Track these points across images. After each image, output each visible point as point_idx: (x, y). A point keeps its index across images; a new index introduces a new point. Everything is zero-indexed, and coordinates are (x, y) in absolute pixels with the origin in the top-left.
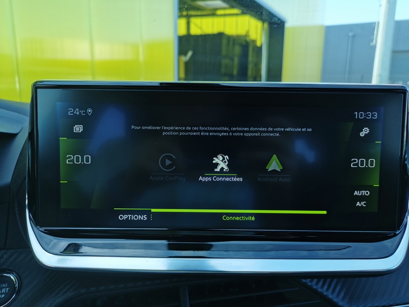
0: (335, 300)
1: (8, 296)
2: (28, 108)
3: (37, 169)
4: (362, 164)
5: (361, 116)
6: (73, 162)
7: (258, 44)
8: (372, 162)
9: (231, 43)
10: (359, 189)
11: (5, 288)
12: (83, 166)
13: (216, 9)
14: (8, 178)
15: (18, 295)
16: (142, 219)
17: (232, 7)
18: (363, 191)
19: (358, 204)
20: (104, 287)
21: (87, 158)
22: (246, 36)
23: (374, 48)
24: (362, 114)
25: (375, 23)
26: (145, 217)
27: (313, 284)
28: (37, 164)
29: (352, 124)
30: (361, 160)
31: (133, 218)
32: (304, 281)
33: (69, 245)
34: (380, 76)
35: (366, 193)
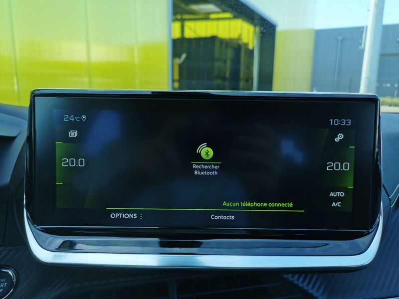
0: (316, 295)
1: (6, 291)
2: (27, 112)
3: (35, 171)
4: (337, 167)
5: (336, 123)
6: (69, 165)
7: (251, 47)
8: (346, 165)
9: (224, 46)
10: (335, 191)
11: (4, 282)
12: (77, 169)
13: (209, 13)
14: (7, 179)
15: (15, 289)
16: (132, 217)
17: (224, 11)
18: (338, 193)
19: (334, 204)
21: (82, 161)
22: (239, 39)
23: (363, 51)
24: (336, 121)
25: (363, 27)
26: (135, 216)
27: (294, 279)
28: (35, 167)
29: (327, 130)
30: (336, 164)
31: (124, 216)
32: (285, 276)
33: (64, 242)
34: (369, 78)
35: (341, 194)
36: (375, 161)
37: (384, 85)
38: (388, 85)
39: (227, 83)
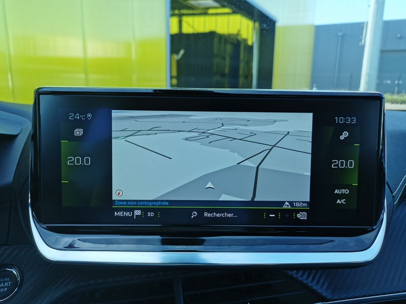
0: (319, 291)
1: (11, 290)
3: (40, 172)
4: (342, 165)
5: (341, 121)
6: (74, 163)
7: (250, 43)
8: (351, 163)
9: (223, 42)
10: (339, 188)
11: (8, 282)
12: (83, 167)
13: (208, 8)
14: (9, 177)
15: (20, 287)
17: (223, 6)
18: (343, 190)
19: (338, 201)
20: (102, 280)
21: (87, 160)
22: (238, 34)
23: (363, 47)
24: (341, 119)
25: (364, 23)
27: (298, 276)
28: (40, 166)
29: (332, 128)
30: (341, 162)
32: (290, 273)
34: (369, 75)
35: (346, 191)
36: (379, 158)
37: (384, 82)
38: (389, 82)
39: (226, 80)
